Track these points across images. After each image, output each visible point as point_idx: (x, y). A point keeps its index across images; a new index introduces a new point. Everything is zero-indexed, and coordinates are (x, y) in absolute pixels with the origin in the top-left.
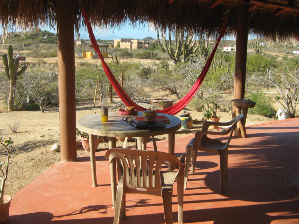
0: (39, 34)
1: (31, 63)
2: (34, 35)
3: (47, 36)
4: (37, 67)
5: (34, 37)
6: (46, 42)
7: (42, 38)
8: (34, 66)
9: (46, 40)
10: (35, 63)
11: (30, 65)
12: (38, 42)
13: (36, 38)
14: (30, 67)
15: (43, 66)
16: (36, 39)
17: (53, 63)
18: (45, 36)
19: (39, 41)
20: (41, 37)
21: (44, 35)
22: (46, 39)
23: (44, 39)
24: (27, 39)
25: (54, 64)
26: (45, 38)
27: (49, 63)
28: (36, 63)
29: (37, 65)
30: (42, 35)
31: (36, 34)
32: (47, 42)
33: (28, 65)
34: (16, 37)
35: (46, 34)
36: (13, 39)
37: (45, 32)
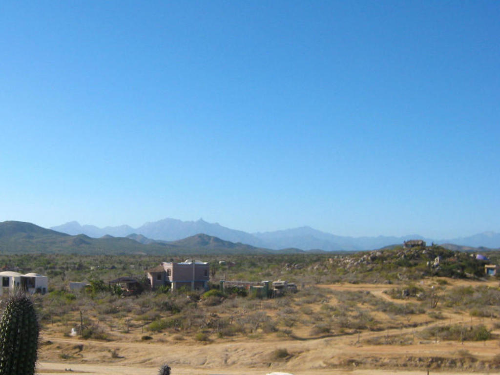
0: (422, 253)
1: (448, 359)
2: (412, 257)
3: (438, 258)
4: (460, 367)
5: (411, 262)
6: (437, 274)
7: (430, 264)
8: (453, 365)
9: (438, 268)
10: (454, 358)
11: (446, 363)
12: (422, 273)
13: (416, 264)
14: (445, 366)
15: (470, 367)
16: (417, 267)
17: (489, 362)
18: (433, 260)
19: (422, 270)
20: (428, 263)
21: (432, 257)
22: (437, 266)
23: (434, 268)
24: (397, 268)
25: (491, 363)
26: (435, 263)
27: (481, 359)
28: (456, 360)
29: (459, 364)
30: (428, 256)
31: (416, 255)
32: (441, 273)
33: (442, 363)
34: (376, 261)
35: (436, 254)
36: (369, 267)
37: (435, 250)
